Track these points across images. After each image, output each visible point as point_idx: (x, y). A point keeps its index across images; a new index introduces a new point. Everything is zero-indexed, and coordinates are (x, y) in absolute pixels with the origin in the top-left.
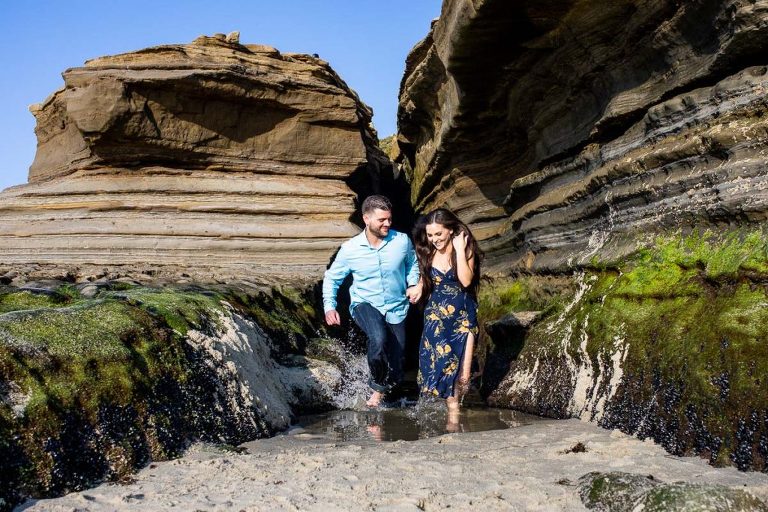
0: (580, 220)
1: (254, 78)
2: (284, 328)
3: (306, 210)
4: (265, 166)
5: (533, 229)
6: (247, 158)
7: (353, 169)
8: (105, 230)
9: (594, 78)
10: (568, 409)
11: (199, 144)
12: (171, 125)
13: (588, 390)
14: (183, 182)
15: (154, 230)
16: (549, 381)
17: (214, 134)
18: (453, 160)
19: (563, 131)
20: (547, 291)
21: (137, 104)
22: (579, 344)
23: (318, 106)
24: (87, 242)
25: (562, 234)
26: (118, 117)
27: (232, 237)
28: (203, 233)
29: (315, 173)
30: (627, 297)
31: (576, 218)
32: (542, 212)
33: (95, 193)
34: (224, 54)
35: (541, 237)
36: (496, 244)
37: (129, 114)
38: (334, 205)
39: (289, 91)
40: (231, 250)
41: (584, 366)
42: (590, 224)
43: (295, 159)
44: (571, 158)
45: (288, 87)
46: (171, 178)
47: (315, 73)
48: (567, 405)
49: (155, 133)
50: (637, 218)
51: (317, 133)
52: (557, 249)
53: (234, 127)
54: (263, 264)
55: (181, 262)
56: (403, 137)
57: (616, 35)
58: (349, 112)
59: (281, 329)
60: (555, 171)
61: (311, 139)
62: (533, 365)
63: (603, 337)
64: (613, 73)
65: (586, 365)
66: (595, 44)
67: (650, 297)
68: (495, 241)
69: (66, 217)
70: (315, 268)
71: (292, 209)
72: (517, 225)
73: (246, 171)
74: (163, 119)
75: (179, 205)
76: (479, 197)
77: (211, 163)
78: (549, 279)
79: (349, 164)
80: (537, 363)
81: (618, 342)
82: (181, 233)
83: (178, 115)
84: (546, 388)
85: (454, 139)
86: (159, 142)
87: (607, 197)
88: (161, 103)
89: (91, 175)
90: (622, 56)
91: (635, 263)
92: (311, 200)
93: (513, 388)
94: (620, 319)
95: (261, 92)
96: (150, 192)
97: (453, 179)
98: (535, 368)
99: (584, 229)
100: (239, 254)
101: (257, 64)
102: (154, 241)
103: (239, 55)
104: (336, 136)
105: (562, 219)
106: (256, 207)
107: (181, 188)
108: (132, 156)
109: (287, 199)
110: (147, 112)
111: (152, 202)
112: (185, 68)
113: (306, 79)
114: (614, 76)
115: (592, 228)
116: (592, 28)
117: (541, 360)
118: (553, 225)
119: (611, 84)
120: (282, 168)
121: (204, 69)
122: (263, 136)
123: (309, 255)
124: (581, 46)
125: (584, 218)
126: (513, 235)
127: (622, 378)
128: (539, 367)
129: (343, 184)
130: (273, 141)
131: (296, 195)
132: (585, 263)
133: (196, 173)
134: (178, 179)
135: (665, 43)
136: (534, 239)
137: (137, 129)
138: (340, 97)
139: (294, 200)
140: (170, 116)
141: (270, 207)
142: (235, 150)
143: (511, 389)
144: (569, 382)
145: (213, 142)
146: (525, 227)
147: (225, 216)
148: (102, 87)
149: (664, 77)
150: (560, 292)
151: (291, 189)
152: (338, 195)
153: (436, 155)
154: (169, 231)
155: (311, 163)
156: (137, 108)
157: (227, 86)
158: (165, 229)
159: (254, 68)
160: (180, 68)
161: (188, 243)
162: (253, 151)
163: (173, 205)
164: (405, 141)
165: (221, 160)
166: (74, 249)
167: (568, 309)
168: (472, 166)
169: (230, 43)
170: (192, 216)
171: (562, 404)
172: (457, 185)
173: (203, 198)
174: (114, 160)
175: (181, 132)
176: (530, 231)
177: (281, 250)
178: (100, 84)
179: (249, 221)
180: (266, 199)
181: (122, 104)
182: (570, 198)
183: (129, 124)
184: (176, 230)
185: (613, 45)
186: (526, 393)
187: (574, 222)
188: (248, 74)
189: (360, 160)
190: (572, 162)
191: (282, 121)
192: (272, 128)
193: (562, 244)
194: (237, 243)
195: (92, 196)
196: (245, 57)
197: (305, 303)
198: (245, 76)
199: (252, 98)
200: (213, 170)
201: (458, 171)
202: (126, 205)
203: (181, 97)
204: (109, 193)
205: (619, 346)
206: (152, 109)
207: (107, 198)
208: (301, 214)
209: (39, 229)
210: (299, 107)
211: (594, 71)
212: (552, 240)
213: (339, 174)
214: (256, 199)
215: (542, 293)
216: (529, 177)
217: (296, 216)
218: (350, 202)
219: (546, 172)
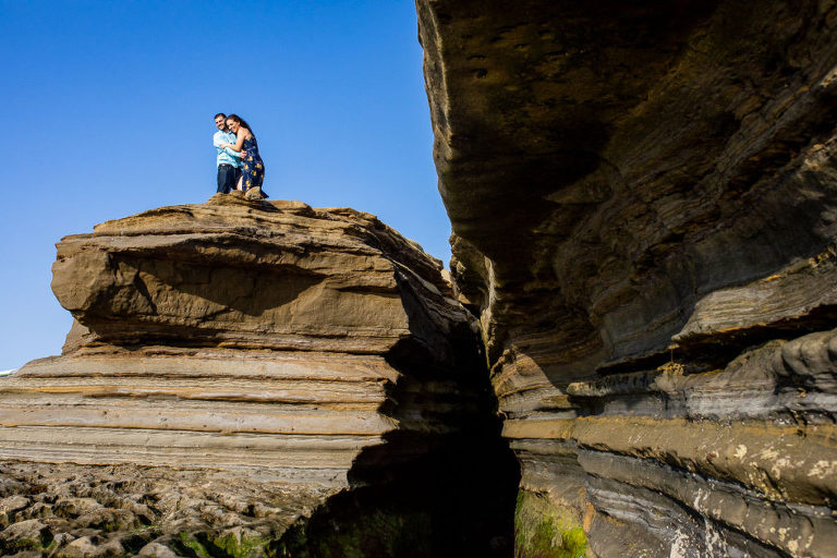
0: (656, 491)
1: (267, 241)
3: (325, 400)
4: (286, 342)
5: (590, 475)
6: (265, 333)
7: (394, 342)
8: (91, 422)
9: (666, 253)
11: (205, 319)
12: (170, 298)
14: (185, 363)
15: (147, 422)
17: (223, 307)
18: (512, 333)
19: (630, 322)
21: (126, 276)
23: (348, 270)
24: (72, 436)
25: (631, 497)
26: (101, 292)
27: (234, 433)
28: (201, 428)
29: (347, 348)
31: (651, 485)
33: (91, 376)
34: (237, 214)
35: (600, 492)
37: (114, 289)
38: (360, 392)
39: (311, 254)
40: (234, 448)
43: (322, 332)
45: (310, 249)
46: (171, 359)
47: (347, 231)
49: (150, 309)
51: (348, 301)
52: (623, 521)
53: (250, 297)
54: (271, 466)
55: (173, 463)
57: (701, 178)
58: (386, 275)
61: (341, 308)
64: (700, 247)
66: (662, 195)
69: (62, 402)
70: (332, 474)
71: (308, 398)
73: (263, 348)
74: (159, 292)
75: (180, 392)
76: (542, 380)
77: (222, 340)
79: (387, 337)
82: (176, 427)
83: (177, 287)
85: (504, 311)
86: (155, 318)
88: (156, 275)
89: (89, 354)
90: (715, 215)
92: (332, 386)
95: (277, 256)
96: (147, 375)
97: (513, 354)
100: (243, 454)
101: (278, 223)
102: (146, 436)
103: (256, 213)
104: (372, 304)
107: (182, 371)
108: (129, 334)
109: (303, 385)
110: (139, 285)
111: (149, 387)
112: (183, 232)
113: (335, 238)
114: (704, 253)
116: (654, 166)
118: (616, 480)
119: (699, 267)
120: (307, 343)
121: (205, 232)
122: (284, 307)
123: (328, 455)
124: (639, 199)
129: (381, 361)
130: (297, 311)
131: (314, 380)
133: (201, 353)
134: (178, 360)
135: (815, 195)
136: (592, 491)
137: (125, 305)
138: (374, 259)
139: (313, 386)
140: (168, 288)
141: (282, 395)
142: (250, 324)
145: (224, 315)
148: (84, 258)
149: (811, 261)
151: (309, 372)
152: (365, 380)
154: (162, 424)
155: (342, 337)
156: (124, 281)
157: (233, 252)
158: (158, 422)
159: (274, 229)
160: (178, 233)
161: (184, 439)
162: (273, 324)
163: (172, 392)
165: (233, 336)
166: (57, 444)
168: (533, 342)
169: (250, 200)
170: (193, 404)
172: (518, 362)
173: (207, 383)
174: (114, 338)
175: (182, 305)
177: (293, 449)
178: (81, 255)
180: (279, 385)
181: (105, 277)
183: (115, 300)
184: (171, 423)
185: (696, 195)
187: (649, 490)
188: (258, 236)
189: (401, 331)
191: (305, 289)
192: (295, 297)
193: (631, 516)
194: (240, 440)
195: (88, 379)
196: (263, 215)
198: (254, 239)
199: (265, 263)
200: (224, 347)
201: (517, 347)
202: (121, 391)
203: (178, 265)
204: (105, 376)
206: (146, 281)
207: (103, 381)
208: (320, 404)
209: (27, 418)
210: (325, 272)
211: (666, 241)
212: (617, 503)
213: (376, 348)
214: (268, 384)
217: (312, 406)
218: (378, 388)
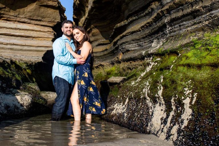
0: (146, 37)
2: (10, 77)
3: (36, 36)
4: (23, 20)
5: (124, 43)
6: (16, 16)
7: (55, 24)
10: (148, 128)
13: (162, 119)
16: (135, 110)
17: (4, 6)
20: (129, 68)
22: (157, 92)
25: (136, 44)
27: (7, 44)
29: (41, 24)
30: (189, 66)
31: (145, 36)
32: (128, 35)
35: (127, 46)
36: (106, 53)
38: (46, 35)
40: (7, 49)
41: (158, 104)
42: (152, 37)
43: (34, 18)
44: (143, 12)
48: (147, 126)
50: (188, 27)
51: (43, 9)
52: (134, 50)
53: (12, 4)
54: (18, 55)
56: (75, 16)
59: (9, 77)
60: (134, 18)
61: (40, 11)
62: (125, 101)
63: (175, 89)
65: (160, 104)
67: (207, 65)
68: (105, 52)
70: (37, 58)
72: (115, 43)
73: (16, 21)
76: (100, 36)
77: (2, 17)
78: (131, 63)
79: (54, 22)
80: (127, 100)
81: (187, 91)
84: (133, 114)
85: (92, 13)
87: (166, 20)
91: (189, 49)
92: (38, 33)
93: (114, 112)
94: (187, 78)
97: (91, 30)
98: (126, 103)
99: (148, 40)
100: (9, 51)
104: (50, 11)
105: (137, 37)
106: (17, 34)
109: (29, 32)
115: (154, 39)
117: (130, 99)
118: (133, 40)
120: (29, 21)
122: (23, 9)
123: (36, 53)
125: (149, 35)
126: (113, 48)
127: (192, 115)
128: (128, 102)
130: (26, 11)
131: (33, 30)
132: (154, 52)
136: (124, 47)
139: (32, 32)
141: (22, 34)
142: (12, 13)
143: (113, 112)
144: (148, 112)
145: (4, 9)
146: (119, 43)
147: (6, 37)
150: (137, 68)
151: (31, 28)
152: (48, 31)
153: (85, 20)
155: (40, 20)
162: (19, 14)
164: (75, 17)
165: (6, 16)
167: (142, 75)
168: (98, 25)
171: (143, 125)
172: (92, 32)
176: (121, 44)
177: (25, 50)
179: (14, 39)
180: (21, 31)
182: (142, 27)
186: (121, 115)
187: (144, 38)
189: (58, 21)
190: (143, 13)
191: (30, 4)
192: (27, 6)
193: (137, 48)
194: (9, 46)
197: (28, 69)
200: (3, 20)
201: (93, 26)
205: (189, 94)
208: (34, 37)
212: (132, 47)
213: (50, 25)
214: (18, 31)
215: (126, 69)
216: (122, 23)
217: (32, 38)
218: (52, 34)
219: (130, 19)
